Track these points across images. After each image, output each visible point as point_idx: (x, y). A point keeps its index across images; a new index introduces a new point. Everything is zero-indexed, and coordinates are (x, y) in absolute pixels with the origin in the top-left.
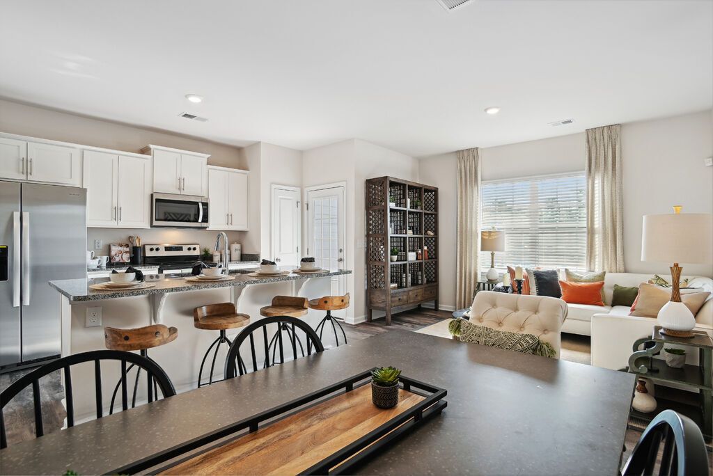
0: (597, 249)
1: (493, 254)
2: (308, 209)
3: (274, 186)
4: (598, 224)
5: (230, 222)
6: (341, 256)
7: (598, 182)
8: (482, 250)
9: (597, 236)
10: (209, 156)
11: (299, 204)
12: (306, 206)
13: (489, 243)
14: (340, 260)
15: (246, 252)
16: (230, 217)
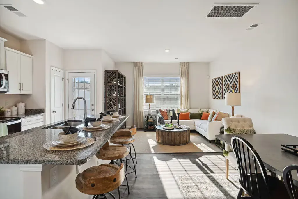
0: (183, 102)
1: (150, 104)
2: (68, 82)
3: (52, 68)
4: (183, 93)
5: (22, 89)
6: (93, 107)
7: (183, 79)
8: (146, 102)
9: (183, 97)
10: (6, 40)
11: (63, 79)
12: (67, 81)
13: (149, 100)
14: (93, 110)
15: (29, 108)
16: (22, 85)
